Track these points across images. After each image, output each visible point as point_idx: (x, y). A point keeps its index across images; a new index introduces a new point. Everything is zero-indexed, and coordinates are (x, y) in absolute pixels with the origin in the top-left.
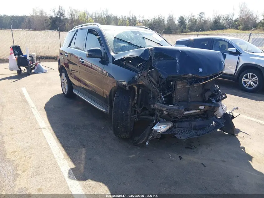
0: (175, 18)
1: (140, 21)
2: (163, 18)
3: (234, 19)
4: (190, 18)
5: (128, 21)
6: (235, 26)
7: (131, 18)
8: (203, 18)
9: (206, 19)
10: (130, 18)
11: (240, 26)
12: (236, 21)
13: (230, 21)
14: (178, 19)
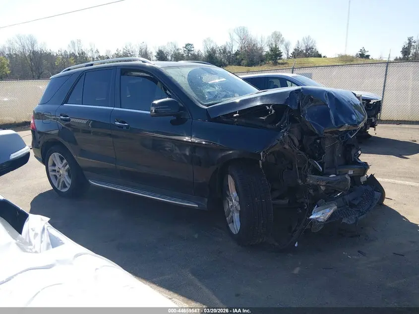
0: (151, 53)
1: (93, 58)
2: (132, 54)
3: (234, 52)
4: (172, 53)
5: (72, 58)
6: (237, 61)
7: (77, 54)
8: (192, 52)
9: (196, 53)
10: (74, 54)
11: (244, 61)
12: (237, 54)
13: (229, 54)
14: (155, 54)
